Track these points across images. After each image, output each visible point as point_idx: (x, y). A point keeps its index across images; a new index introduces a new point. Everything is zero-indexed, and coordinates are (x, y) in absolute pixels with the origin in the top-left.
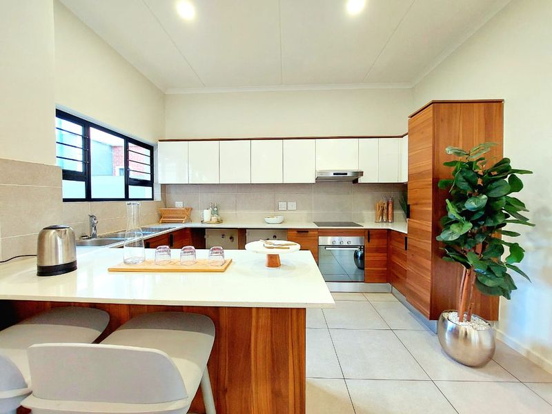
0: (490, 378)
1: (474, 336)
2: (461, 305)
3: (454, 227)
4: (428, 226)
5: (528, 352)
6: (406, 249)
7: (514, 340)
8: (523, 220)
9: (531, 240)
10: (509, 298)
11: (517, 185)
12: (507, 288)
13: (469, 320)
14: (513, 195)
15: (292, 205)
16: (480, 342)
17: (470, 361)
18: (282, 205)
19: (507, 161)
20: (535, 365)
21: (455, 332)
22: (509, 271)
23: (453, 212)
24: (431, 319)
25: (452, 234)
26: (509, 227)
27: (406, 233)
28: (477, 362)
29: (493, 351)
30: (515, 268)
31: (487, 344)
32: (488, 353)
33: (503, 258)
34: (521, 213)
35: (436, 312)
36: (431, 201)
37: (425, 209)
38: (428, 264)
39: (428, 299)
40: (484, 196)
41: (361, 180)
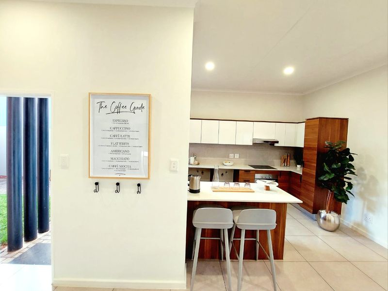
0: (338, 235)
1: (332, 219)
2: (327, 208)
3: (327, 175)
4: (314, 172)
5: (353, 226)
6: (301, 182)
7: (347, 222)
8: (353, 173)
9: (356, 180)
10: (346, 204)
11: (352, 159)
12: (346, 199)
13: (330, 213)
14: (350, 162)
15: (237, 156)
16: (335, 222)
17: (330, 229)
18: (231, 155)
19: (349, 149)
20: (355, 231)
21: (325, 219)
22: (347, 193)
23: (326, 168)
24: (313, 213)
25: (325, 178)
26: (347, 175)
27: (301, 174)
28: (333, 229)
29: (339, 225)
30: (349, 192)
31: (337, 222)
32: (337, 226)
33: (345, 188)
34: (352, 169)
35: (316, 210)
36: (316, 161)
37: (313, 165)
38: (313, 189)
39: (312, 205)
40: (339, 164)
41: (276, 145)
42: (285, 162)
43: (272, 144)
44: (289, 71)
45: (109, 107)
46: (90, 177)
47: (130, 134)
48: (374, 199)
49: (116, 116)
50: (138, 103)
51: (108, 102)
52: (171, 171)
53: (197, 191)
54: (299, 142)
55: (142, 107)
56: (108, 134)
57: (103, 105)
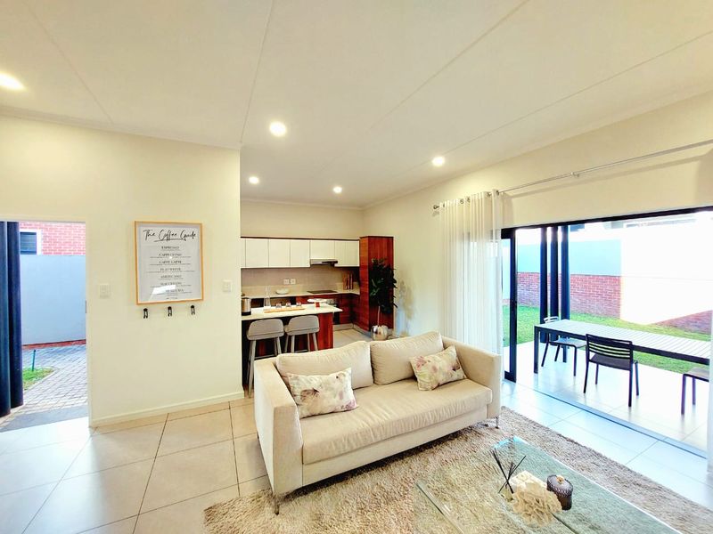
1: (382, 331)
2: (378, 322)
3: (374, 290)
4: (367, 290)
6: (359, 302)
8: (395, 287)
9: (400, 294)
13: (381, 326)
15: (293, 281)
16: (384, 334)
18: (286, 281)
21: (376, 333)
23: (374, 284)
24: (368, 330)
25: (374, 293)
27: (360, 294)
31: (386, 333)
32: (386, 336)
35: (369, 327)
36: (368, 279)
37: (366, 282)
38: (368, 307)
39: (367, 323)
41: (336, 265)
42: (348, 284)
43: (331, 264)
44: (338, 190)
45: (157, 234)
46: (138, 304)
47: (182, 259)
48: (410, 307)
49: (165, 243)
50: (188, 231)
51: (156, 230)
52: (225, 291)
53: (249, 313)
54: (355, 262)
55: (193, 235)
56: (157, 261)
57: (151, 233)
